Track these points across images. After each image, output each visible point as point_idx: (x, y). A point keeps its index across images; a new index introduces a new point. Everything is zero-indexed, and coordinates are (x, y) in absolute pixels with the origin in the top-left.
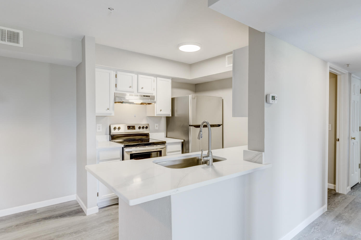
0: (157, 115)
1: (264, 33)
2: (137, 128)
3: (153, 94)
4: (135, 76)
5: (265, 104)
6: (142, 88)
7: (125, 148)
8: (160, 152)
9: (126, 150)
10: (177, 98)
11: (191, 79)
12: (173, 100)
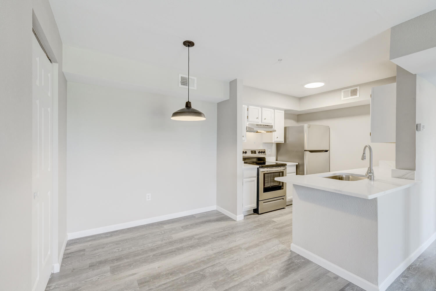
0: (274, 142)
1: (416, 75)
2: (257, 152)
3: (271, 124)
4: (260, 109)
5: (416, 132)
6: (265, 119)
7: (260, 169)
8: (283, 172)
9: (261, 170)
10: (288, 127)
11: (300, 110)
12: (285, 128)
